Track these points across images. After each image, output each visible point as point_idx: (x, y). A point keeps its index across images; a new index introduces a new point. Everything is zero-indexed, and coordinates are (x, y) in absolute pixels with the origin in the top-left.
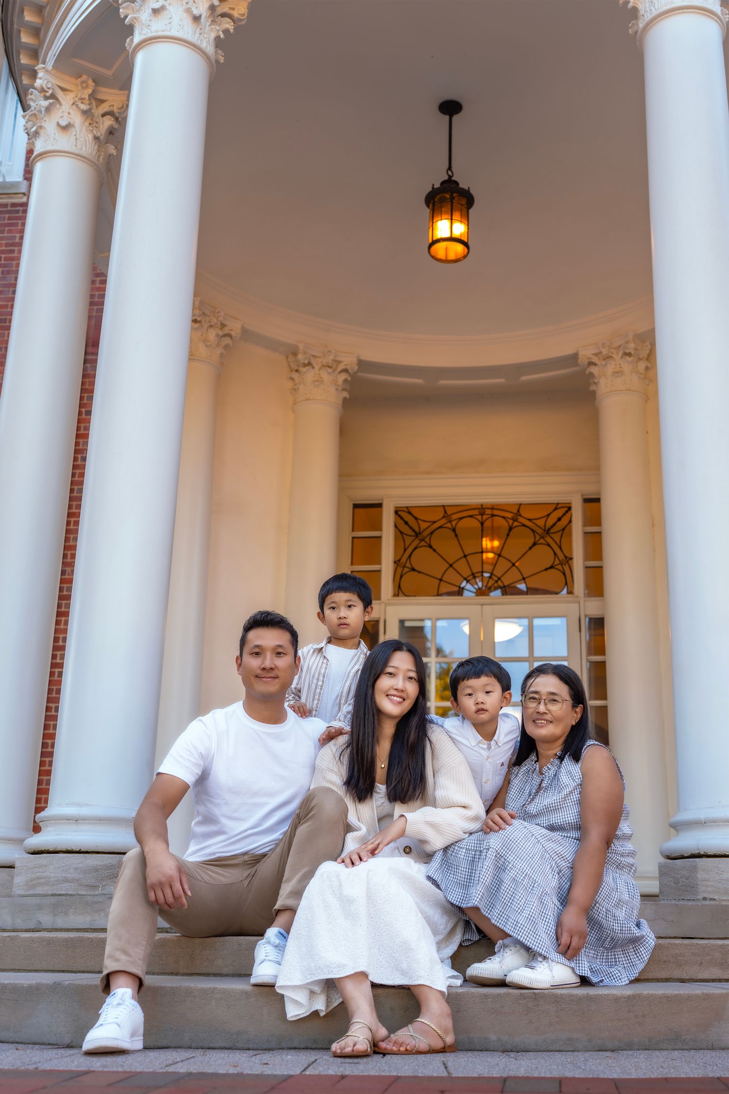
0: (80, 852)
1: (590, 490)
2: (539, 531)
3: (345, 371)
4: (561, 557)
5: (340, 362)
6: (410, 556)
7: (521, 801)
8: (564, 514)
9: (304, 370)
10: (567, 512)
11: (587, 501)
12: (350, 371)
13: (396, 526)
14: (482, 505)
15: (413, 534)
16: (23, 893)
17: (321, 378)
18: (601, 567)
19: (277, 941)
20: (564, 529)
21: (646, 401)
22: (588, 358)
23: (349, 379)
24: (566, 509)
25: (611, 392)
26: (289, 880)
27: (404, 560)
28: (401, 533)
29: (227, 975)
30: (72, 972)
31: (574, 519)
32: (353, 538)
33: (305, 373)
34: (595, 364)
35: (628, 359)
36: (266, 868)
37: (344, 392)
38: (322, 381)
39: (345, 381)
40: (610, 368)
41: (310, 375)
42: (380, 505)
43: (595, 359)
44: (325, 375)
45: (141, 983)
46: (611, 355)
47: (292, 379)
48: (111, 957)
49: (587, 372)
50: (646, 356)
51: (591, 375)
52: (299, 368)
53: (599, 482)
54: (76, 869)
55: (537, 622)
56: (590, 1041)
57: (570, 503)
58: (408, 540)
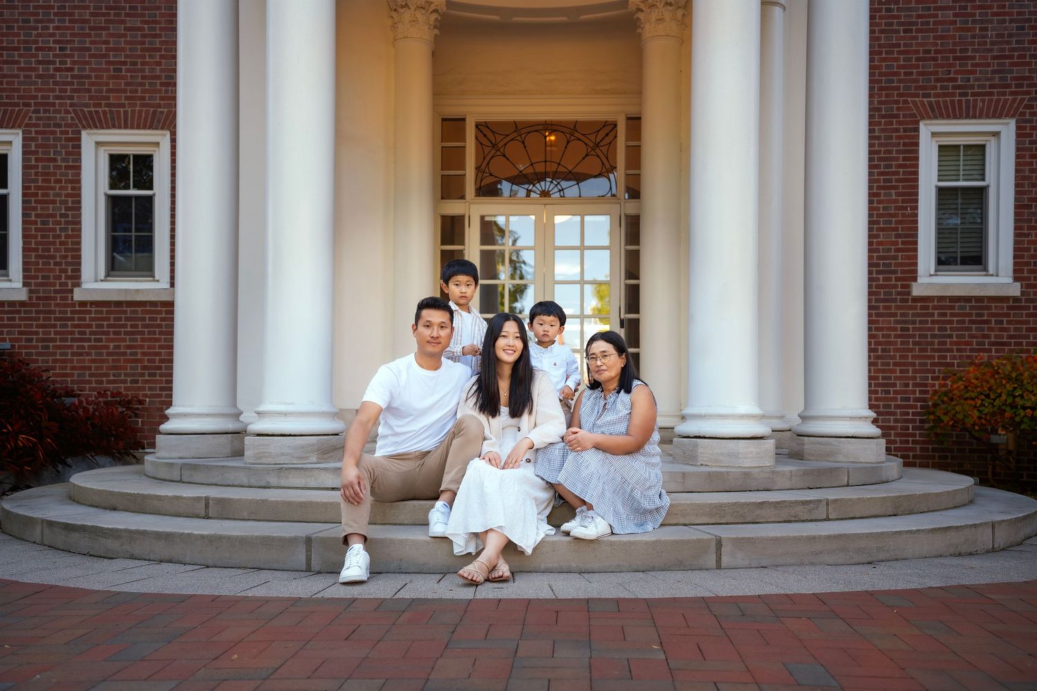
0: (290, 435)
1: (632, 110)
2: (591, 144)
3: (436, 11)
4: (608, 166)
5: (432, 3)
6: (488, 164)
7: (592, 419)
8: (611, 131)
9: (402, 11)
10: (613, 128)
11: (629, 119)
12: (440, 12)
13: (476, 138)
14: (546, 122)
15: (490, 145)
16: (253, 462)
17: (416, 18)
18: (639, 175)
19: (443, 510)
20: (610, 143)
21: (682, 44)
22: (637, 5)
23: (439, 18)
24: (613, 126)
25: (654, 37)
26: (449, 472)
27: (483, 167)
28: (481, 144)
29: (407, 525)
30: (306, 522)
31: (618, 135)
32: (442, 147)
33: (403, 13)
34: (642, 11)
35: (669, 8)
36: (432, 461)
37: (435, 30)
38: (418, 21)
39: (436, 19)
40: (654, 15)
41: (407, 15)
42: (464, 120)
43: (642, 6)
44: (420, 15)
45: (365, 539)
46: (655, 3)
47: (392, 17)
48: (347, 524)
49: (635, 17)
50: (684, 4)
51: (638, 19)
52: (397, 8)
53: (640, 104)
54: (289, 447)
55: (587, 218)
56: (630, 566)
57: (616, 121)
58: (487, 150)
